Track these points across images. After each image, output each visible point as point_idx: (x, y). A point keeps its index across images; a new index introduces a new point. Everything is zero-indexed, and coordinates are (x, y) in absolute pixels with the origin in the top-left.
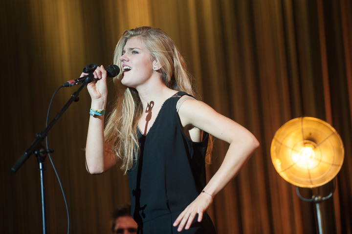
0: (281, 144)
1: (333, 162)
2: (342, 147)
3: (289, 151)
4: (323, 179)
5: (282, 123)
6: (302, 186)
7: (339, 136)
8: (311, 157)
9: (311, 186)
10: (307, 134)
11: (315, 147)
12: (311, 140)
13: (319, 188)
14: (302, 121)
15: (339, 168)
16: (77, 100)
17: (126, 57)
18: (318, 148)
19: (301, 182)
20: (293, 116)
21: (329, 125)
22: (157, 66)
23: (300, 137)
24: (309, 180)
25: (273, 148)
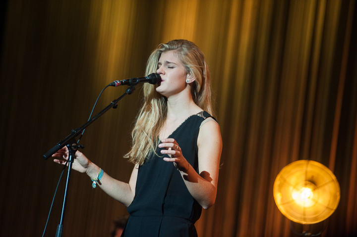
0: (285, 181)
1: (328, 205)
2: (338, 194)
3: (291, 188)
4: (316, 219)
5: (289, 162)
6: (296, 220)
7: (337, 184)
8: (309, 198)
9: (304, 223)
10: (309, 176)
11: (314, 190)
12: (312, 182)
13: (310, 225)
14: (308, 164)
15: (332, 212)
16: (115, 107)
17: (162, 70)
18: (317, 191)
19: (296, 218)
20: (300, 158)
21: (330, 172)
22: (190, 79)
23: (303, 178)
24: (303, 217)
25: (277, 183)
